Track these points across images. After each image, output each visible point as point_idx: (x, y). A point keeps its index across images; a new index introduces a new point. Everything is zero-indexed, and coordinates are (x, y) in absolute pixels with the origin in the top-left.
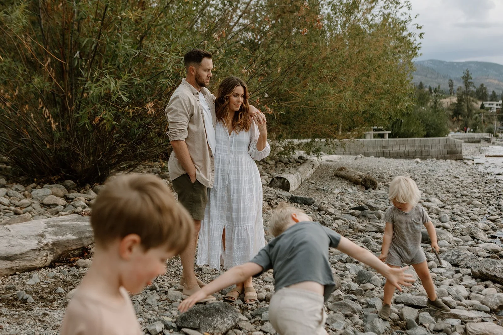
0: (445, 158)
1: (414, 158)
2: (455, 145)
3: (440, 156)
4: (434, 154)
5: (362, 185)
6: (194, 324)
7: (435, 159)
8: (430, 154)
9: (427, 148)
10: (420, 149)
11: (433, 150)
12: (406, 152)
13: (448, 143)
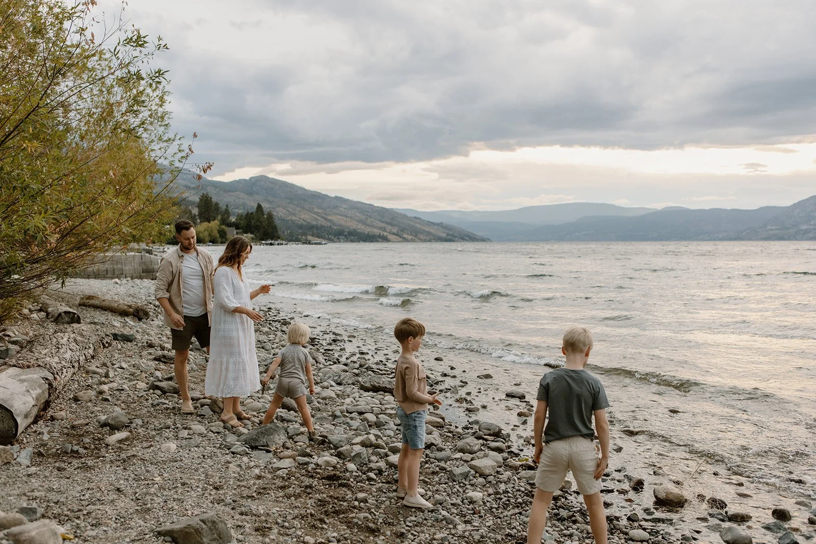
0: (141, 278)
1: (112, 278)
2: (151, 262)
3: (134, 275)
4: (128, 272)
5: (134, 315)
6: (264, 442)
7: (129, 279)
8: (124, 273)
9: (119, 266)
10: (112, 266)
11: (127, 268)
12: (95, 271)
13: (143, 260)
